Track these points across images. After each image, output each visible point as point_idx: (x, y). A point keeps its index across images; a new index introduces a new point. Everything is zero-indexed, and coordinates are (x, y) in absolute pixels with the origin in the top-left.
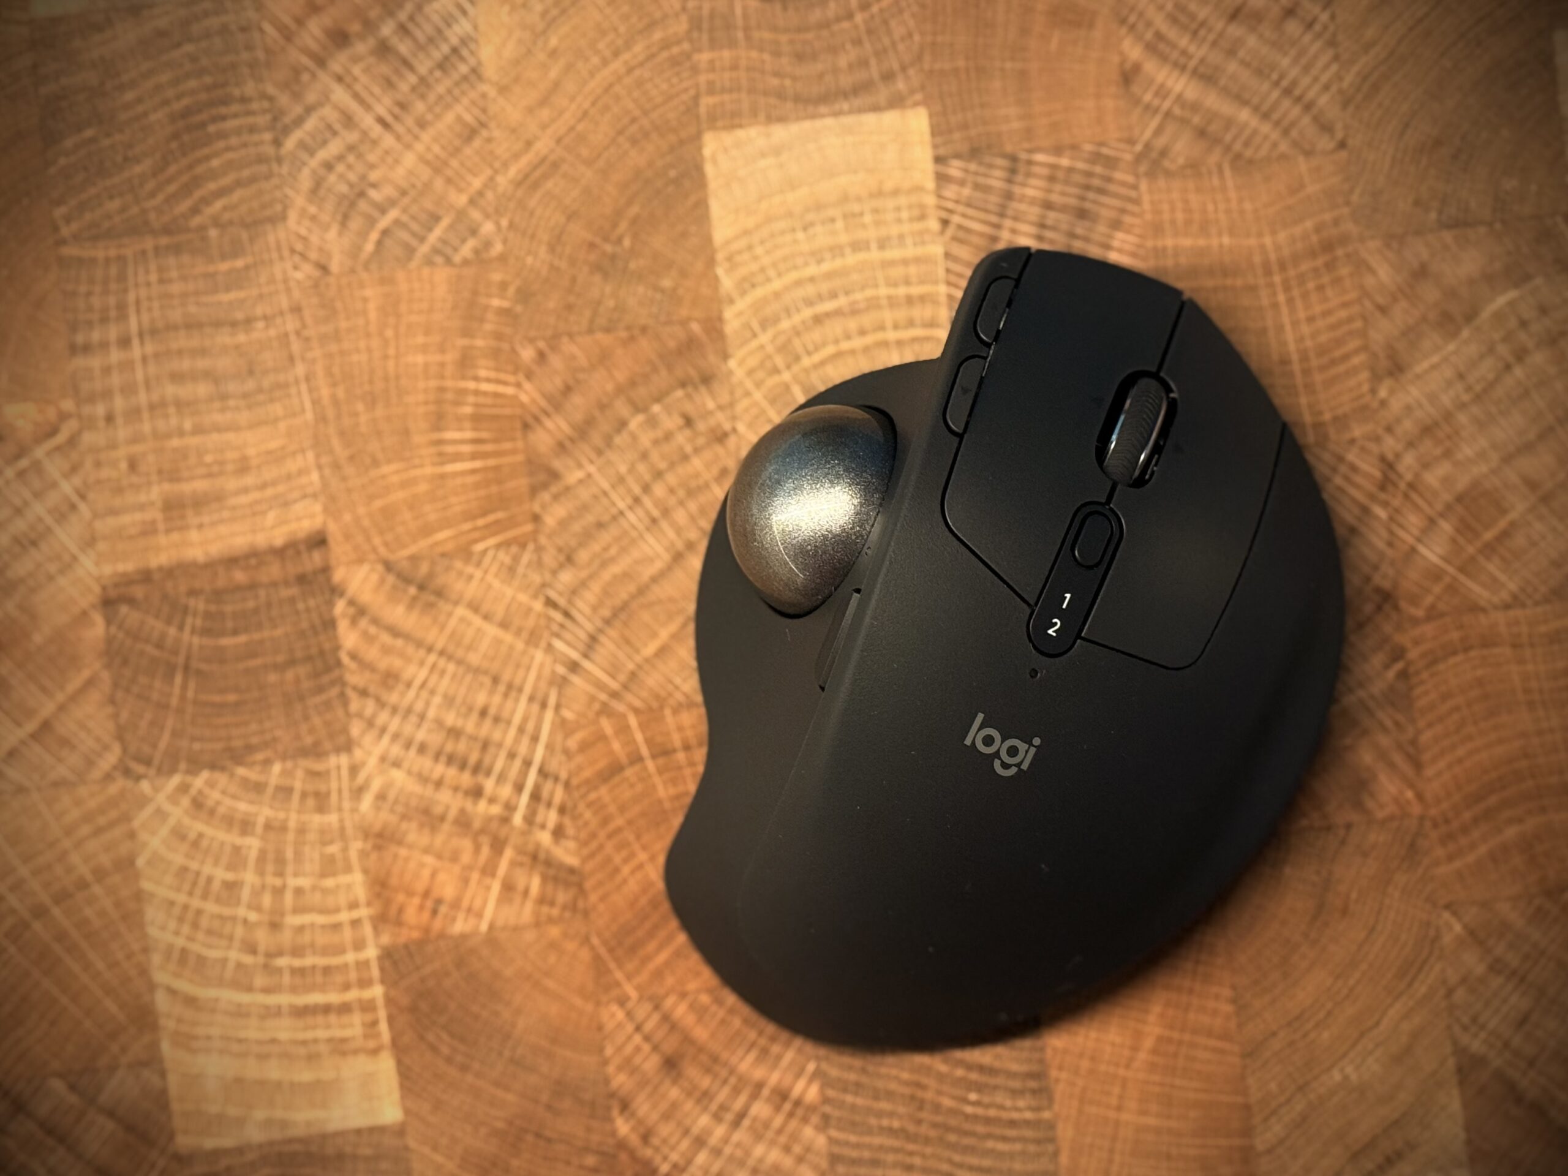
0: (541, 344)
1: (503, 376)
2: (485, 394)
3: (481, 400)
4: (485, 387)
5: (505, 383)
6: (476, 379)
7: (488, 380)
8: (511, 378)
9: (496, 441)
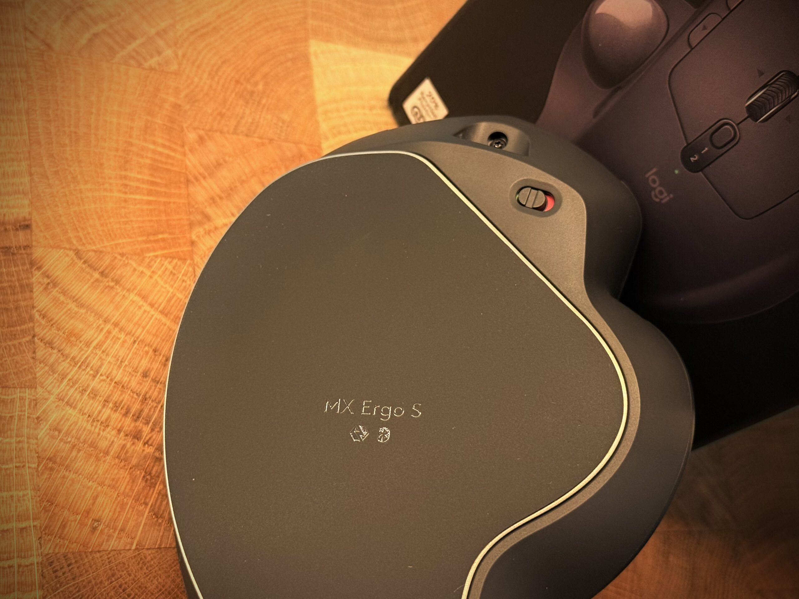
0: (202, 132)
1: (173, 146)
2: (161, 154)
3: (157, 157)
4: (160, 149)
5: (175, 151)
6: (154, 143)
7: (164, 146)
8: (179, 148)
9: (166, 186)
